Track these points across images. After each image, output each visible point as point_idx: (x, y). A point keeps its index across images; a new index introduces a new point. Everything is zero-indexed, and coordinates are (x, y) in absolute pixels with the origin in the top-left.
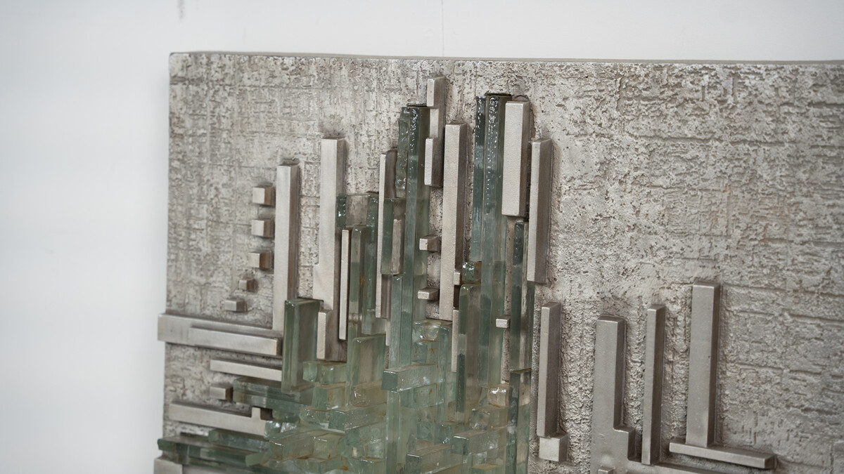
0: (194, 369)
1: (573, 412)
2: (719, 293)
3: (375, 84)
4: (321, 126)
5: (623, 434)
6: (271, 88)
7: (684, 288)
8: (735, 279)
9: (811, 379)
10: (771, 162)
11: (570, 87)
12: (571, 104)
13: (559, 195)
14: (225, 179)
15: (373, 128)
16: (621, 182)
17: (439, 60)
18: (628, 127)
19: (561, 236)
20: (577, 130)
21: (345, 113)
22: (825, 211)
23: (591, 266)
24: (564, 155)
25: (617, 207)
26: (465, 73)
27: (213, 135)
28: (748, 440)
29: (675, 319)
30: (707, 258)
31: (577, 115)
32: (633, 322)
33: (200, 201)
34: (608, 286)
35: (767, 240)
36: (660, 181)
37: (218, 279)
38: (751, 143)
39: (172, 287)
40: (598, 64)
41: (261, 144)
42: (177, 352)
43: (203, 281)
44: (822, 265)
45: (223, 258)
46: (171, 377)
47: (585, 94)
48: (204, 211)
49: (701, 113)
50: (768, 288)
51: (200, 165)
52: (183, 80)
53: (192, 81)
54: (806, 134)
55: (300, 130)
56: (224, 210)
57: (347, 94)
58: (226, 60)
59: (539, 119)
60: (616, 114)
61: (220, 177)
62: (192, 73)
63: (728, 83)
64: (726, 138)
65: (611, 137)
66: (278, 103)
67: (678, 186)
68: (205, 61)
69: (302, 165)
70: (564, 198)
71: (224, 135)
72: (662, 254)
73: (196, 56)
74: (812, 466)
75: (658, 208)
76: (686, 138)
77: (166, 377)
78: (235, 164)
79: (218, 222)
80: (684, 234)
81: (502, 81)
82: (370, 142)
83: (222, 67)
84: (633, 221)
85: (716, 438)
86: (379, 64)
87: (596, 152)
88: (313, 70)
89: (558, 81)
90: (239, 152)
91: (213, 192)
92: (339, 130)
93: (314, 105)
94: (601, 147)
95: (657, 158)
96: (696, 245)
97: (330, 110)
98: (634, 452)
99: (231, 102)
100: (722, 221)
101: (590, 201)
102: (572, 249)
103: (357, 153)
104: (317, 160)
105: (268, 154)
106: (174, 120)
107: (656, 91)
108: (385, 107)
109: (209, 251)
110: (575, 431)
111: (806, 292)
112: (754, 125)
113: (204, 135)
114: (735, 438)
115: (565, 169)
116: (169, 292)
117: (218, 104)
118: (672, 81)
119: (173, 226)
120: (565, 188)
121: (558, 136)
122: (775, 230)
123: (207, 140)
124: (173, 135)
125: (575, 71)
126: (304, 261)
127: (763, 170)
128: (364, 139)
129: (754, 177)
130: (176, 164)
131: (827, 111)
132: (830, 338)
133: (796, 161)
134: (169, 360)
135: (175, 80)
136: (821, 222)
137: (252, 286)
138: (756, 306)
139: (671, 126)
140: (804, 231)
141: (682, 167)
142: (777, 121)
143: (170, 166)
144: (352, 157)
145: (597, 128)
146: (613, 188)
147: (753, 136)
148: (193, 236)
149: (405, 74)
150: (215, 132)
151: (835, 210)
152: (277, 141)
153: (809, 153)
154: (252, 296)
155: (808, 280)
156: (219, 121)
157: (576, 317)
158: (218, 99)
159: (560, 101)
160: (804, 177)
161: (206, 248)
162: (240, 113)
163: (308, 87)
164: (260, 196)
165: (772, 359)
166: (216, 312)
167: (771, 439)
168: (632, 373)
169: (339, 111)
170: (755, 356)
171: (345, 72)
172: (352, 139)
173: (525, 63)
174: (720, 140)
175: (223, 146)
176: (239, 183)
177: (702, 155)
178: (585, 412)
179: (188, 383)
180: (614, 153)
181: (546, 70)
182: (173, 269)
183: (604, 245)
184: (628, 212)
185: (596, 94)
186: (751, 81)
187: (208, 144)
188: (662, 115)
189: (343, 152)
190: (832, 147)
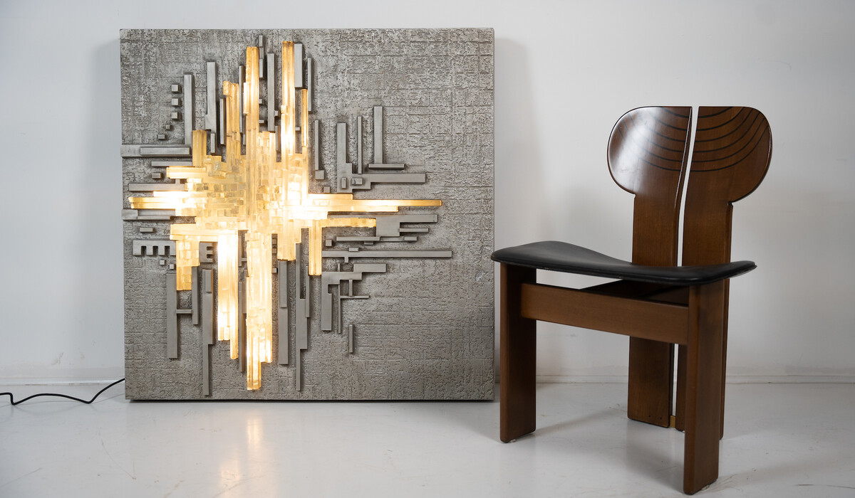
0: (139, 169)
1: (327, 161)
2: (383, 109)
3: (230, 40)
4: (204, 58)
5: (350, 166)
6: (177, 43)
7: (369, 109)
8: (387, 104)
9: (416, 136)
10: (399, 62)
11: (319, 39)
12: (320, 45)
13: (317, 79)
14: (154, 83)
15: (230, 57)
16: (342, 73)
17: (263, 30)
18: (344, 52)
19: (319, 95)
20: (323, 54)
21: (216, 52)
22: (418, 78)
23: (332, 105)
24: (319, 64)
25: (342, 82)
26: (273, 34)
27: (146, 64)
28: (395, 160)
29: (366, 121)
30: (377, 98)
31: (323, 49)
32: (350, 124)
33: (140, 93)
34: (339, 111)
35: (399, 89)
36: (358, 71)
37: (151, 127)
38: (391, 56)
39: (125, 133)
40: (331, 30)
41: (173, 67)
42: (130, 162)
43: (142, 129)
44: (418, 97)
45: (153, 118)
46: (126, 173)
47: (326, 41)
48: (142, 98)
49: (372, 46)
50: (400, 106)
51: (139, 78)
52: (128, 41)
53: (133, 41)
54: (410, 52)
55: (193, 60)
56: (153, 97)
57: (217, 44)
58: (153, 32)
59: (307, 51)
60: (339, 48)
61: (150, 82)
62: (133, 37)
63: (382, 35)
64: (382, 55)
65: (337, 56)
66: (181, 49)
67: (365, 73)
68: (140, 32)
69: (195, 75)
70: (319, 80)
71: (152, 64)
72: (360, 98)
73: (135, 30)
74: (418, 166)
75: (358, 81)
76: (367, 55)
77: (124, 174)
78: (159, 76)
79: (150, 102)
80: (368, 90)
81: (290, 37)
82: (229, 63)
83: (150, 35)
84: (348, 86)
85: (384, 161)
86: (233, 32)
87: (332, 62)
88: (199, 34)
89: (315, 36)
90: (160, 71)
91: (147, 89)
92: (213, 59)
93: (200, 50)
94: (334, 60)
95: (356, 63)
96: (373, 93)
97: (208, 51)
98: (355, 171)
99: (155, 50)
100: (382, 84)
101: (331, 81)
102: (323, 99)
103: (223, 68)
104: (205, 72)
105: (176, 71)
106: (123, 59)
107: (355, 39)
108: (236, 49)
109: (146, 115)
110: (327, 167)
111: (413, 106)
112: (392, 50)
113: (141, 64)
114: (392, 160)
115: (319, 70)
116: (123, 135)
117: (149, 51)
118: (360, 35)
119: (124, 106)
120: (319, 76)
121: (315, 57)
122: (401, 86)
123: (143, 67)
124: (123, 65)
125: (322, 33)
126: (197, 115)
127: (396, 65)
128: (226, 62)
129: (393, 68)
130: (125, 78)
131: (417, 44)
132: (422, 121)
133: (407, 61)
134: (125, 166)
135: (123, 41)
136: (417, 82)
137: (172, 128)
138: (397, 113)
139: (361, 51)
140: (411, 85)
141: (366, 66)
142: (400, 48)
143: (122, 79)
144: (220, 70)
145: (332, 53)
146: (339, 76)
147: (391, 54)
148: (136, 109)
149: (245, 35)
150: (147, 63)
151: (422, 78)
152: (180, 65)
153: (411, 58)
154: (170, 133)
155: (414, 102)
156: (150, 59)
157: (327, 125)
158: (148, 49)
159: (316, 44)
160: (410, 67)
161: (144, 114)
162: (161, 54)
163: (197, 42)
164: (175, 88)
165: (403, 131)
166: (151, 141)
167: (404, 159)
168: (351, 142)
169: (213, 51)
170: (397, 131)
171: (215, 35)
172: (220, 62)
173: (300, 30)
174: (380, 55)
175: (151, 69)
176: (161, 84)
177: (373, 61)
178: (332, 160)
179: (137, 175)
180: (339, 62)
181: (308, 33)
182: (125, 125)
183: (337, 96)
184: (346, 83)
185: (331, 41)
186: (390, 34)
187: (143, 69)
188: (357, 47)
189: (217, 68)
190: (419, 56)
